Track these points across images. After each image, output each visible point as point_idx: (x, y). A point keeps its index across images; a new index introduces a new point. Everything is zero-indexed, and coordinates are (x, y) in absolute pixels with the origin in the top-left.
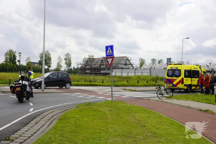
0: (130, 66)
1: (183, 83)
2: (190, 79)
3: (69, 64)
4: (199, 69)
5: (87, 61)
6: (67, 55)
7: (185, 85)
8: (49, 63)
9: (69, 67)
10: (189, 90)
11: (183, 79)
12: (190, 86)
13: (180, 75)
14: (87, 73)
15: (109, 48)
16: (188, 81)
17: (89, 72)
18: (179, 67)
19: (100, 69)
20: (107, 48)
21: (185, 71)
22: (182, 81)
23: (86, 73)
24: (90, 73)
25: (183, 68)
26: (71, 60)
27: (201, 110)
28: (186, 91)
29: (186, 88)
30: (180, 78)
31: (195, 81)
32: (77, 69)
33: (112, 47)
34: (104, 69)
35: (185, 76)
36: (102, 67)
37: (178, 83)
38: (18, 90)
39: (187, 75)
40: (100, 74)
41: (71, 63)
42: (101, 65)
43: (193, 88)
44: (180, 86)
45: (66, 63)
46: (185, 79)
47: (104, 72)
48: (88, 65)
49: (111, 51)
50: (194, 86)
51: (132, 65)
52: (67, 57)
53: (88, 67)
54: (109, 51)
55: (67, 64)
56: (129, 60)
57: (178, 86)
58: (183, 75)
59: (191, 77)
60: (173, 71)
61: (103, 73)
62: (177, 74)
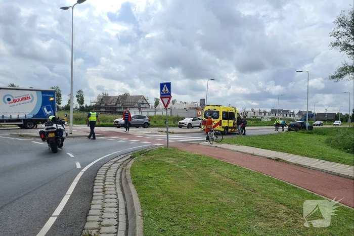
0: (146, 106)
1: (220, 125)
2: (227, 121)
3: (81, 101)
4: (234, 111)
5: (102, 99)
6: (80, 91)
7: (223, 127)
8: (59, 100)
9: (82, 104)
10: (226, 132)
11: (221, 121)
12: (227, 128)
13: (218, 117)
14: (102, 111)
15: (165, 85)
16: (225, 123)
17: (104, 110)
18: (218, 109)
19: (116, 108)
20: (162, 85)
21: (223, 112)
22: (220, 123)
23: (100, 111)
24: (105, 112)
25: (221, 110)
26: (84, 97)
27: (270, 158)
28: (223, 133)
29: (223, 130)
30: (218, 120)
31: (231, 123)
32: (90, 107)
33: (168, 85)
34: (120, 108)
35: (223, 119)
36: (118, 105)
37: (216, 126)
38: (51, 136)
39: (224, 117)
40: (116, 112)
41: (83, 101)
42: (116, 103)
43: (230, 130)
44: (219, 128)
45: (78, 100)
46: (223, 121)
47: (120, 110)
48: (103, 103)
49: (167, 90)
50: (230, 128)
51: (148, 104)
52: (79, 94)
53: (104, 105)
54: (165, 90)
55: (79, 102)
56: (145, 100)
57: (216, 128)
58: (221, 118)
59: (228, 120)
60: (211, 112)
61: (119, 112)
62: (215, 116)
